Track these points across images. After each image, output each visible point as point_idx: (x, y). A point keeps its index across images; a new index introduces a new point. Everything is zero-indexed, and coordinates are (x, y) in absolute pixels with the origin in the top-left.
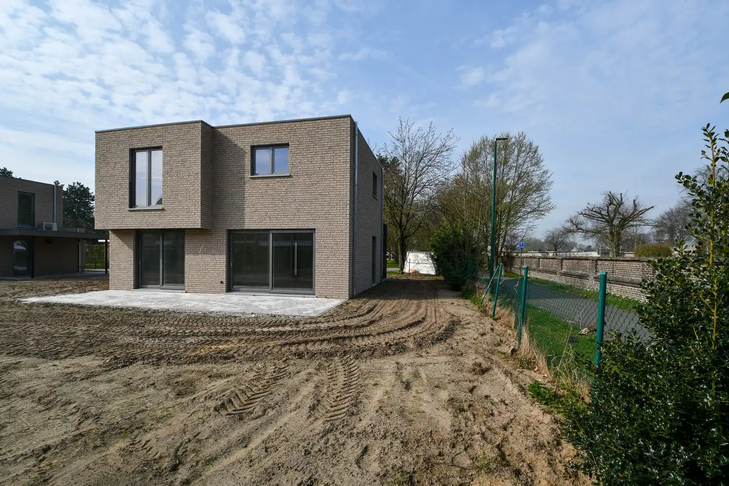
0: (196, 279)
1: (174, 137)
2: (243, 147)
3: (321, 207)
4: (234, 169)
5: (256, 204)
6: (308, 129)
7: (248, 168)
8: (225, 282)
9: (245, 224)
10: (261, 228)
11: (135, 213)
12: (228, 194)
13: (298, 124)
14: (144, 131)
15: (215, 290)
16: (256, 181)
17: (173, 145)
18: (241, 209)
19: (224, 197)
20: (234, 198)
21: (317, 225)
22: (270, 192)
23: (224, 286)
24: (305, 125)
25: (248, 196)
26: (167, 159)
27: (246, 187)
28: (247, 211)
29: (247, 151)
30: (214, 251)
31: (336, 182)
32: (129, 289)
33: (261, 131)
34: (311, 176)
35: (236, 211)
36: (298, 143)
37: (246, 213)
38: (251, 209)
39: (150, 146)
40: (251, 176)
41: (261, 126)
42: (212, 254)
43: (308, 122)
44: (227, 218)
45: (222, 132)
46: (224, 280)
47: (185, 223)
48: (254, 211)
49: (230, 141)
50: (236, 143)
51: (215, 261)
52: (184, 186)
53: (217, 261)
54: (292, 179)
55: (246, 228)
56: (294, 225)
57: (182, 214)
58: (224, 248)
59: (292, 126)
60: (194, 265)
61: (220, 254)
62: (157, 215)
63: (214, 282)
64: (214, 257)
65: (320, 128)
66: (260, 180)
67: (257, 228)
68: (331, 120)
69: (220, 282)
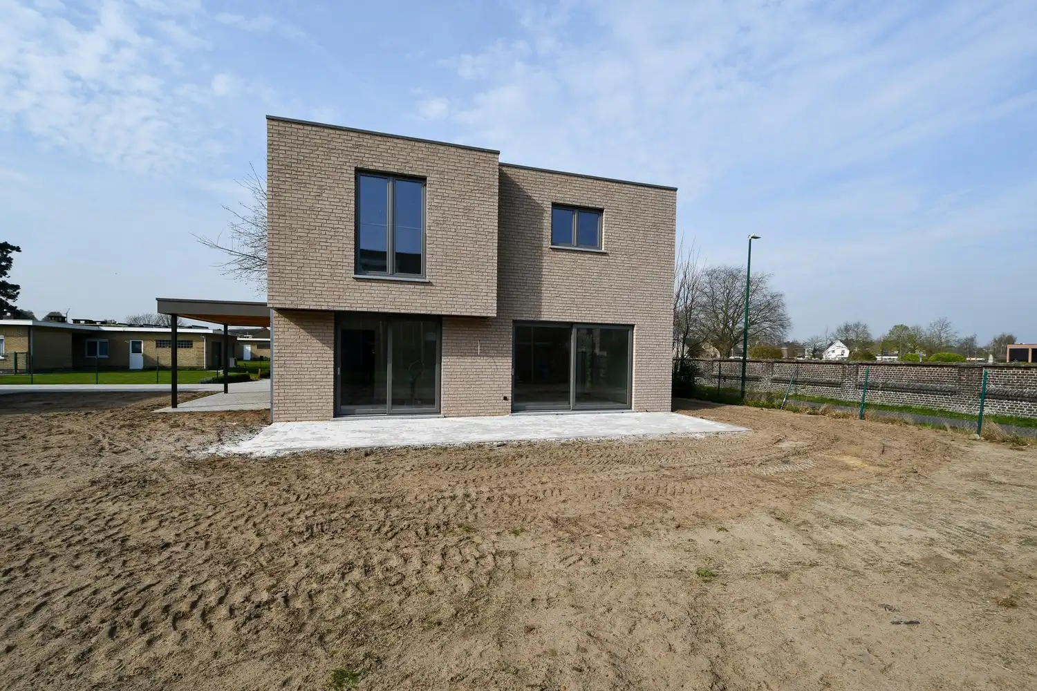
0: (462, 396)
1: (450, 167)
2: (540, 202)
3: (642, 297)
4: (526, 232)
5: (558, 286)
6: (628, 195)
7: (547, 234)
8: (510, 398)
9: (542, 313)
10: (565, 320)
11: (370, 284)
12: (516, 268)
13: (616, 186)
14: (388, 144)
15: (495, 411)
16: (558, 253)
17: (448, 179)
18: (536, 291)
19: (510, 271)
20: (526, 275)
21: (637, 320)
22: (578, 271)
23: (509, 404)
24: (626, 188)
25: (547, 273)
26: (435, 201)
27: (544, 261)
28: (545, 295)
29: (546, 209)
30: (492, 352)
31: (659, 268)
32: (324, 419)
33: (568, 184)
34: (631, 257)
35: (529, 294)
36: (616, 211)
37: (543, 298)
38: (551, 292)
39: (400, 172)
40: (553, 247)
41: (568, 178)
42: (490, 356)
43: (629, 186)
44: (514, 302)
45: (508, 172)
46: (509, 396)
47: (468, 307)
48: (556, 295)
49: (520, 190)
50: (531, 195)
51: (495, 367)
52: (468, 249)
53: (499, 367)
54: (607, 257)
55: (544, 319)
56: (609, 319)
57: (465, 293)
58: (510, 347)
59: (609, 187)
60: (459, 373)
61: (503, 356)
62: (416, 290)
63: (493, 398)
64: (492, 361)
65: (643, 197)
66: (564, 253)
67: (560, 320)
68: (656, 190)
69: (502, 398)
